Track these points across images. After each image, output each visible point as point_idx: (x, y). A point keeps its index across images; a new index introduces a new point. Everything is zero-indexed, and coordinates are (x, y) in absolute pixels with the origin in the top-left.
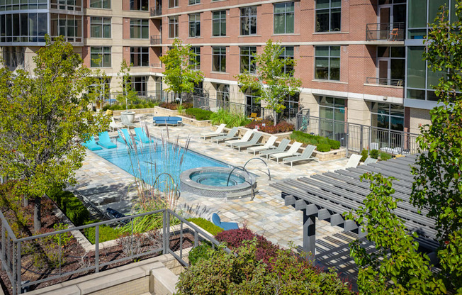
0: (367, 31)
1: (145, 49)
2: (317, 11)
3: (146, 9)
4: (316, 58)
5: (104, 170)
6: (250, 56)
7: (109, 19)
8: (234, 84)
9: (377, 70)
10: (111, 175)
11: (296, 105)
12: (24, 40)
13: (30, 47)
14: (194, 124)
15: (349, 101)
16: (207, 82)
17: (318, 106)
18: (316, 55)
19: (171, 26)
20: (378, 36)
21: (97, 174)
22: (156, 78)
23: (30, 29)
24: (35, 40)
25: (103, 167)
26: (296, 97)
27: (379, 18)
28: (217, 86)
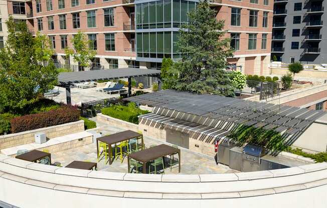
0: (124, 26)
2: (105, 16)
3: (24, 14)
4: (106, 40)
9: (131, 45)
11: (99, 65)
15: (119, 61)
17: (109, 64)
18: (106, 38)
20: (130, 28)
26: (98, 60)
27: (130, 19)
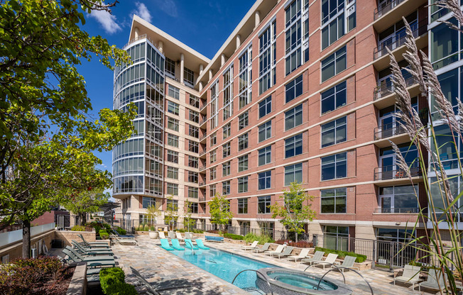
1: (196, 204)
2: (323, 166)
3: (197, 182)
4: (323, 199)
5: (178, 264)
6: (266, 202)
7: (177, 185)
8: (253, 221)
10: (185, 269)
12: (130, 191)
13: (134, 195)
14: (231, 242)
15: (356, 228)
16: (235, 220)
17: (324, 232)
18: (322, 196)
19: (212, 191)
21: (171, 266)
22: (202, 220)
23: (134, 186)
24: (136, 191)
25: (177, 261)
26: (305, 226)
28: (240, 222)
